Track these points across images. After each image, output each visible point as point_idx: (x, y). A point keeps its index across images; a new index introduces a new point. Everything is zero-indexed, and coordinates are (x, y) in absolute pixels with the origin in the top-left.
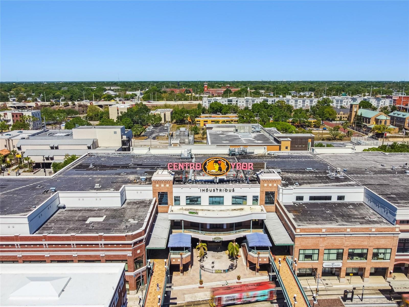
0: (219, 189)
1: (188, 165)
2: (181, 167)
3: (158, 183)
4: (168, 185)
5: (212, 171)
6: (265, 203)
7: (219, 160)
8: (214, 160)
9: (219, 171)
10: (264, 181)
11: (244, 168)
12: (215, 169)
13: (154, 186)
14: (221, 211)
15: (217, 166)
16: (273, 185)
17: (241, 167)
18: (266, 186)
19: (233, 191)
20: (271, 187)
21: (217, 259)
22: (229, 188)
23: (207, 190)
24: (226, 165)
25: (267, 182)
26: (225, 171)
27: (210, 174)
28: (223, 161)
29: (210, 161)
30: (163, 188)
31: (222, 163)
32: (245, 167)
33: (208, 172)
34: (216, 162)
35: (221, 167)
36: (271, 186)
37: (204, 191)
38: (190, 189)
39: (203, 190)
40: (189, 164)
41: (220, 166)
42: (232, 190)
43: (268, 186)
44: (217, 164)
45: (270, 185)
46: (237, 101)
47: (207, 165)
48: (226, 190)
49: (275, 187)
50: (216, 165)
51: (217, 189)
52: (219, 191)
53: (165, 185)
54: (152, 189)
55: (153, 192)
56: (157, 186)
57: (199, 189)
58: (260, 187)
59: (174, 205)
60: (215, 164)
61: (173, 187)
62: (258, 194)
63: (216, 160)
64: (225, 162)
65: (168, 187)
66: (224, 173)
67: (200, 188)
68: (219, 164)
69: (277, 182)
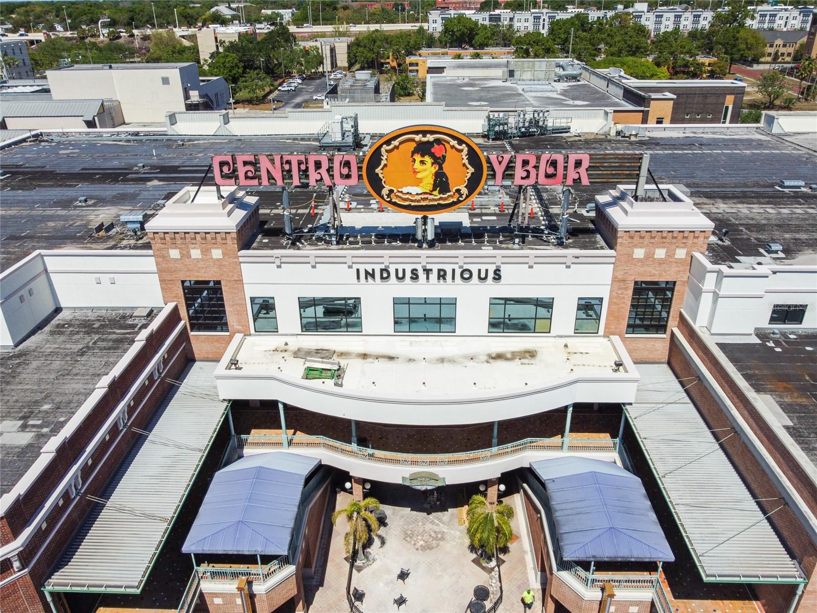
0: (435, 268)
1: (300, 163)
2: (268, 171)
3: (174, 245)
4: (217, 253)
5: (405, 190)
6: (629, 326)
7: (438, 141)
8: (413, 140)
9: (434, 190)
10: (632, 238)
11: (548, 176)
12: (421, 180)
13: (162, 258)
14: (442, 360)
15: (427, 170)
16: (670, 254)
17: (533, 172)
18: (639, 260)
19: (497, 276)
20: (661, 262)
21: (423, 548)
22: (479, 266)
23: (385, 275)
24: (466, 161)
25: (647, 240)
26: (465, 191)
27: (395, 204)
28: (453, 147)
29: (396, 147)
30: (201, 264)
31: (451, 155)
32: (551, 171)
33: (388, 196)
34: (423, 149)
35: (444, 175)
36: (663, 256)
37: (373, 276)
38: (314, 267)
39: (367, 273)
40: (302, 158)
41: (441, 168)
42: (491, 275)
43: (649, 256)
44: (427, 159)
45: (660, 253)
46: (511, 19)
47: (383, 163)
48: (466, 275)
49: (679, 262)
50: (422, 162)
51: (428, 272)
52: (434, 276)
53: (206, 252)
54: (154, 269)
55: (162, 281)
56: (174, 254)
57: (350, 267)
58: (613, 260)
59: (252, 331)
60: (418, 158)
61: (241, 259)
62: (604, 293)
63: (425, 139)
64: (461, 151)
65: (218, 260)
66: (459, 202)
67: (355, 267)
68: (439, 161)
69: (690, 241)
